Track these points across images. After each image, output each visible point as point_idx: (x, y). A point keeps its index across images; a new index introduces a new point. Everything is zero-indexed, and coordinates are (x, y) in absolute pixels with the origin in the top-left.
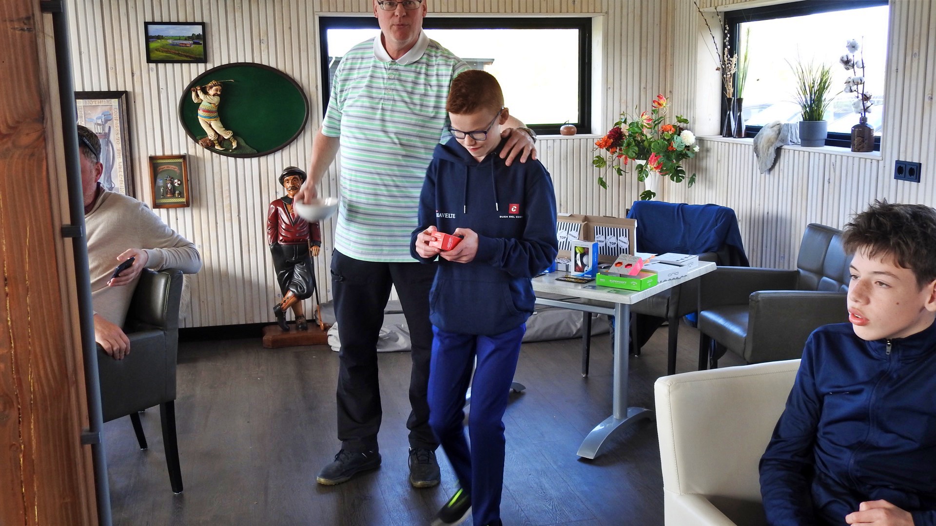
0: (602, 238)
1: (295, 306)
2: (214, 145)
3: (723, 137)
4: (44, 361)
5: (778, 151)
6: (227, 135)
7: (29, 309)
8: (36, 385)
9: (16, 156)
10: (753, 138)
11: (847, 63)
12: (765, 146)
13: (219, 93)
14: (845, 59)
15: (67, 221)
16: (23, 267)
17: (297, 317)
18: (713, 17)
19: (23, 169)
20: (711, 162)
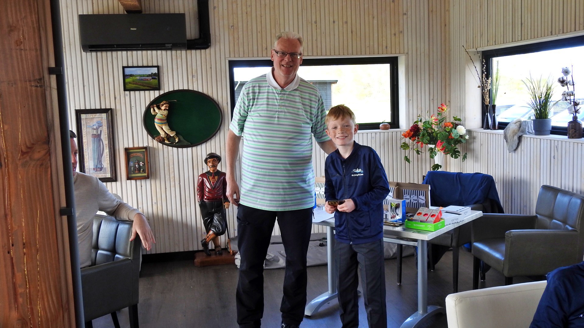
0: (408, 197)
1: (214, 240)
2: (164, 141)
3: (484, 129)
4: (47, 297)
5: (520, 138)
6: (172, 134)
7: (38, 263)
8: (42, 312)
9: (32, 166)
10: (503, 129)
11: (563, 82)
12: (511, 135)
13: (167, 108)
14: (562, 80)
15: (64, 204)
16: (35, 236)
17: (216, 247)
18: (475, 55)
19: (36, 173)
20: (476, 146)
